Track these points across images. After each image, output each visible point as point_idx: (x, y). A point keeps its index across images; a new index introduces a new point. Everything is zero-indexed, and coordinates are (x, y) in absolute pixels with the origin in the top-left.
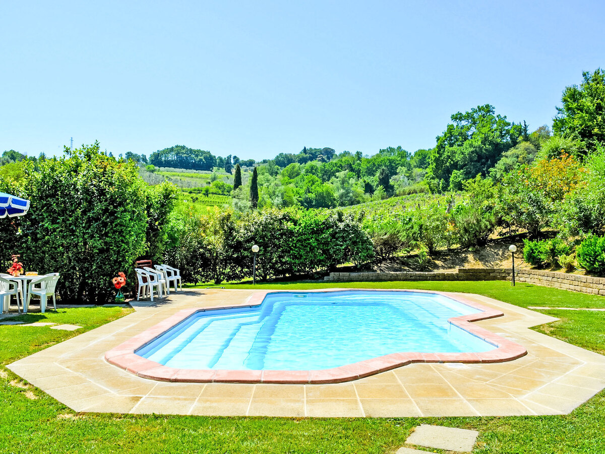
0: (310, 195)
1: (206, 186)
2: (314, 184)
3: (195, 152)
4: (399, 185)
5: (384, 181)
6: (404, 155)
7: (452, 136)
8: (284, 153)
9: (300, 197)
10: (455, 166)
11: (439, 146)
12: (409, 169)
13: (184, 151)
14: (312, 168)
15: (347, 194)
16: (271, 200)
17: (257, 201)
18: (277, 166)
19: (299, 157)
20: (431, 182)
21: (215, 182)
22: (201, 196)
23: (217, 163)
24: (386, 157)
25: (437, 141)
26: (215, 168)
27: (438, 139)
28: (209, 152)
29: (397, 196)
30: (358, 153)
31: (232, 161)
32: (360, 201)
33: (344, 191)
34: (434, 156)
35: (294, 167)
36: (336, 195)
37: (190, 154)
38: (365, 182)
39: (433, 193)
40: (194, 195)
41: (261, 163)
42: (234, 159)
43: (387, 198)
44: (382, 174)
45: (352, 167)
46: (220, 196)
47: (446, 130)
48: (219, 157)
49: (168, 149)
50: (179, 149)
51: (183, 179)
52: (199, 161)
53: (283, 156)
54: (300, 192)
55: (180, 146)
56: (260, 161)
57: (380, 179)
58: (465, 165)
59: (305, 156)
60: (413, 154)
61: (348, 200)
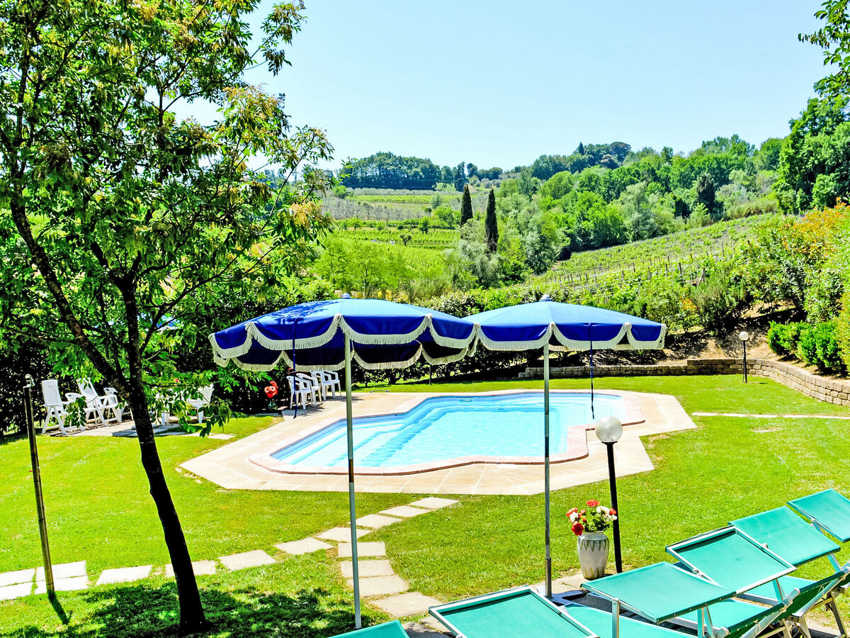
0: (584, 224)
1: (425, 216)
2: (591, 206)
3: (407, 162)
4: (732, 202)
5: (707, 196)
6: (742, 148)
7: (815, 118)
8: (548, 156)
9: (569, 228)
10: (821, 168)
11: (794, 136)
12: (753, 172)
13: (390, 161)
14: (590, 179)
15: (646, 219)
16: (521, 236)
17: (496, 241)
18: (536, 178)
19: (571, 159)
20: (781, 195)
21: (438, 208)
22: (416, 234)
23: (443, 178)
24: (711, 154)
25: (791, 127)
26: (439, 185)
27: (793, 124)
28: (429, 160)
29: (727, 219)
30: (666, 150)
31: (466, 172)
32: (667, 230)
33: (640, 215)
34: (786, 153)
35: (560, 180)
36: (627, 222)
37: (400, 166)
38: (675, 198)
39: (785, 213)
40: (406, 232)
41: (512, 172)
42: (468, 168)
43: (711, 224)
44: (702, 184)
45: (655, 174)
46: (446, 231)
47: (806, 108)
48: (445, 167)
49: (365, 159)
50: (382, 159)
51: (389, 206)
52: (413, 176)
53: (546, 160)
54: (569, 220)
55: (384, 154)
56: (510, 170)
57: (699, 193)
58: (839, 165)
59: (581, 157)
60: (758, 147)
61: (647, 230)
